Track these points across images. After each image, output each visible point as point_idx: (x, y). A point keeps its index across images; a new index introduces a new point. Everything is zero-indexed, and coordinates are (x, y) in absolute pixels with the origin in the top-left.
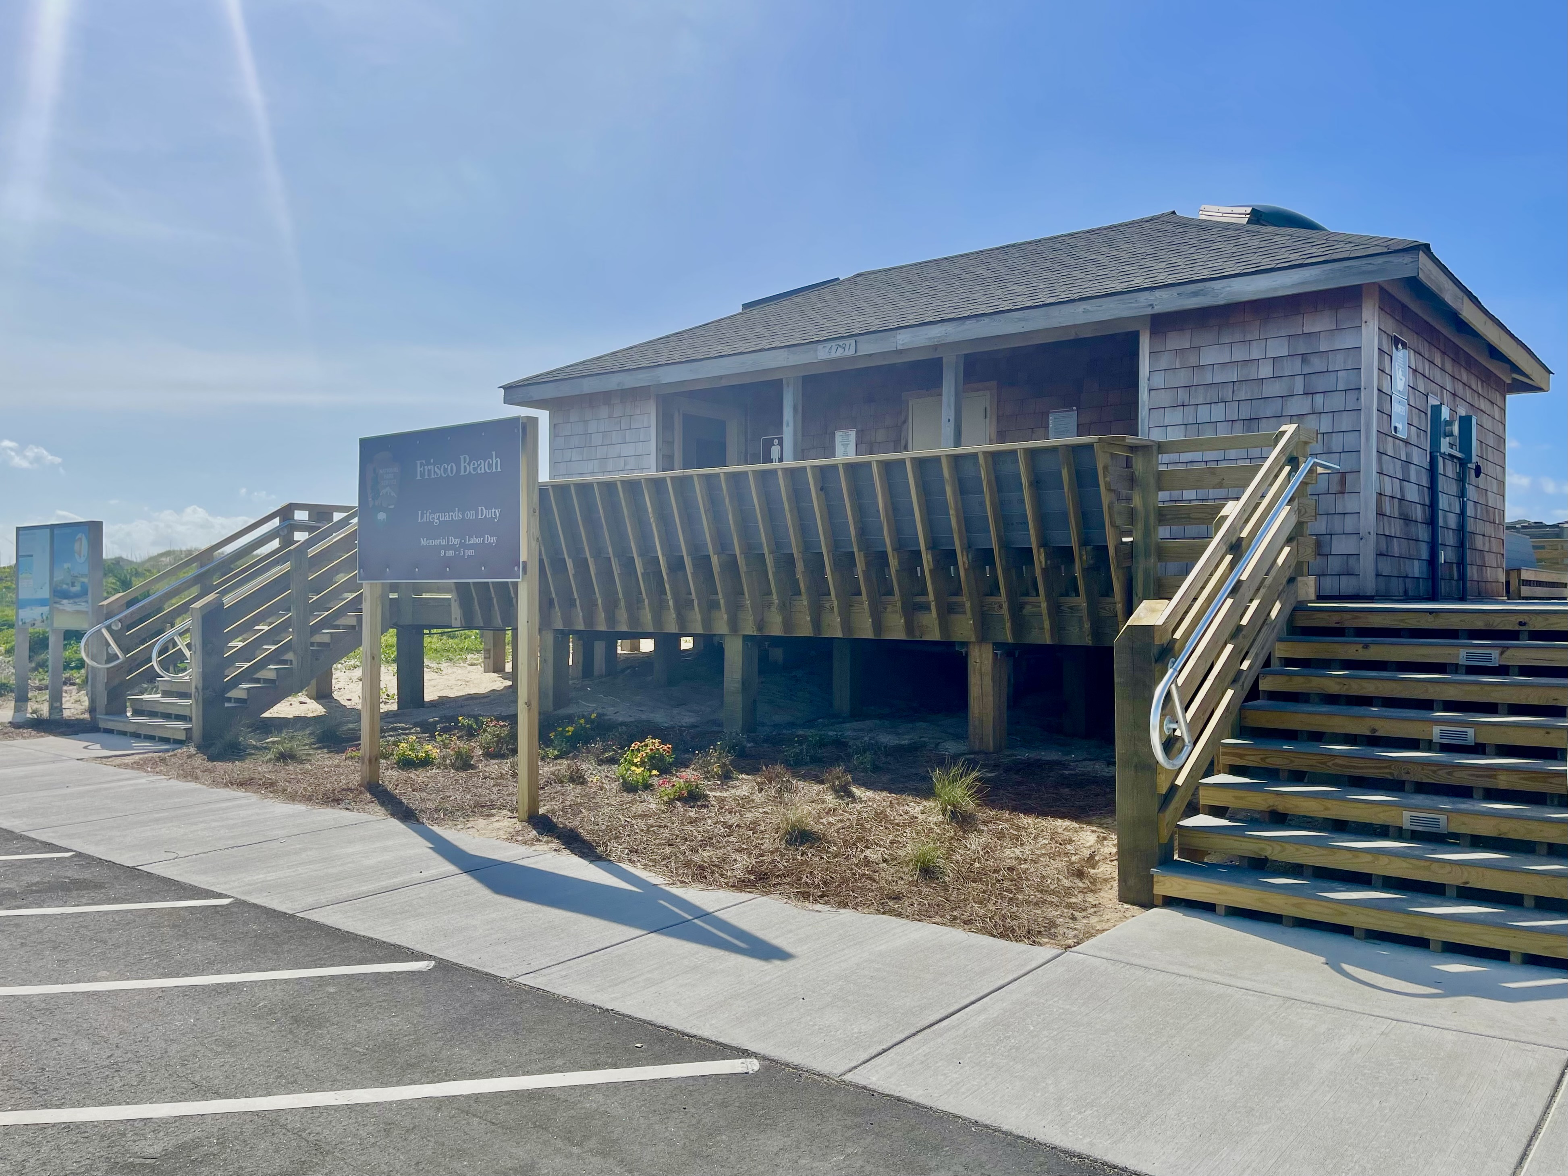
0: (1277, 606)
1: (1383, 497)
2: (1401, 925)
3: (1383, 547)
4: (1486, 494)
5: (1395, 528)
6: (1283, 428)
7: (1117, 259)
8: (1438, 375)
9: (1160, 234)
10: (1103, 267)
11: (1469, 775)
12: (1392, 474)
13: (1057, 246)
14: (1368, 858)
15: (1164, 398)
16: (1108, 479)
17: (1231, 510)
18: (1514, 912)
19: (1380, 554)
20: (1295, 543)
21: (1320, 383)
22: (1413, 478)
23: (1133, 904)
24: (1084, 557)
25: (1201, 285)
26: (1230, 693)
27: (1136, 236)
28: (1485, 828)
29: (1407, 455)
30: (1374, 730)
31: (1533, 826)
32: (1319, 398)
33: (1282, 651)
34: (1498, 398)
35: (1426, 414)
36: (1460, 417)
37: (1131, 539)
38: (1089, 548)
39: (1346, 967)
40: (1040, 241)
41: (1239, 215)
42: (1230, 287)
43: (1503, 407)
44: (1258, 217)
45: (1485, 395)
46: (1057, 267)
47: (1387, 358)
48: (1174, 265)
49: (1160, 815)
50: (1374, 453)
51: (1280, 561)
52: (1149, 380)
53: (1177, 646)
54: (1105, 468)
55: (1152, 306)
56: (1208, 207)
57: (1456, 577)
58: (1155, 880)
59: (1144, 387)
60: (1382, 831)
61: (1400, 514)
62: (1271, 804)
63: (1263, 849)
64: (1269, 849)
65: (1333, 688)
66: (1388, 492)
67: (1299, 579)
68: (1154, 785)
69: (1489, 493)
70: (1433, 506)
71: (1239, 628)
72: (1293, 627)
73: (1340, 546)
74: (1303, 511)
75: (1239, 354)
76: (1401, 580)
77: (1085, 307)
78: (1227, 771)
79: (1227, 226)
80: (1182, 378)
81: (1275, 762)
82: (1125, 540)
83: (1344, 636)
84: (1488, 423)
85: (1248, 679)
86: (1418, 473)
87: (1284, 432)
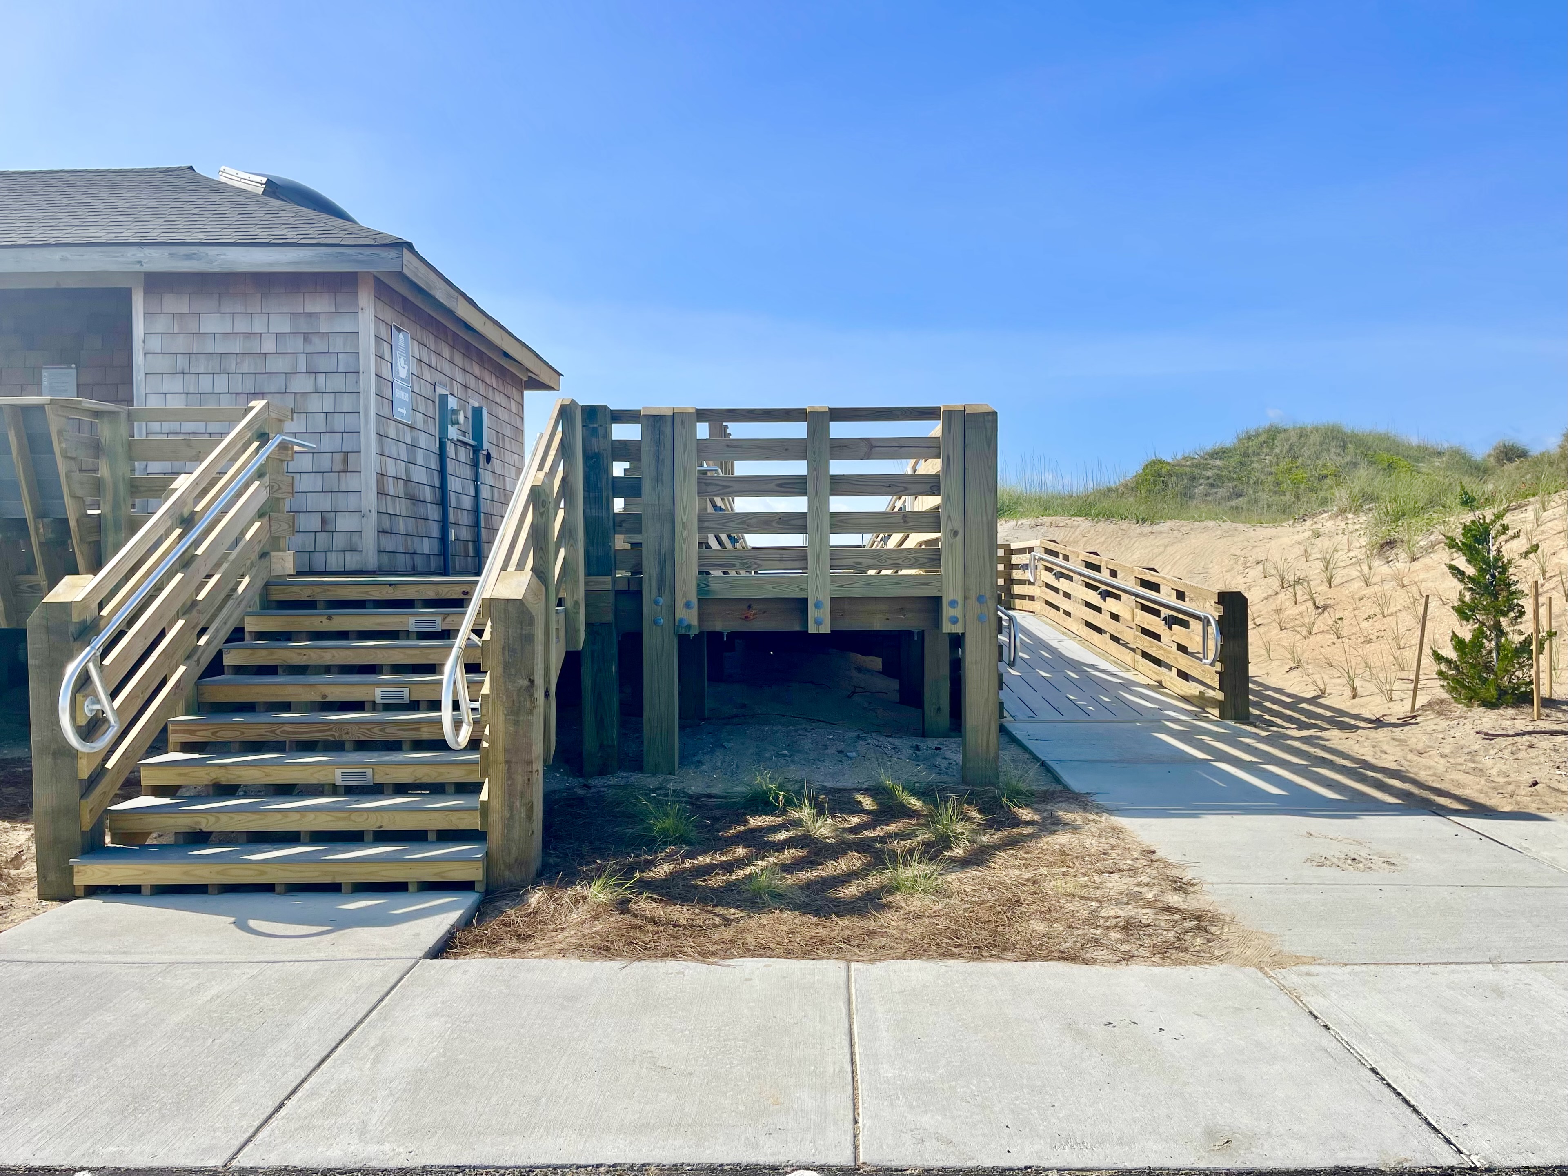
0: (246, 581)
1: (385, 478)
2: (317, 874)
3: (386, 525)
4: (504, 480)
5: (401, 507)
6: (251, 404)
7: (114, 206)
8: (447, 367)
9: (169, 188)
10: (96, 213)
11: (399, 730)
12: (395, 456)
13: (53, 182)
14: (297, 816)
15: (162, 364)
16: (64, 445)
17: (182, 483)
18: (415, 846)
19: (382, 532)
20: (267, 518)
21: (323, 364)
22: (420, 460)
23: (52, 900)
24: (41, 530)
25: (194, 249)
26: (182, 669)
27: (143, 185)
28: (404, 776)
29: (412, 438)
30: (325, 696)
31: (443, 769)
32: (321, 378)
33: (251, 625)
34: (514, 393)
35: (434, 402)
36: (473, 407)
37: (99, 512)
38: (46, 520)
39: (252, 923)
40: (34, 173)
41: (255, 183)
42: (224, 255)
43: (520, 401)
44: (274, 188)
45: (501, 389)
46: (43, 204)
47: (386, 347)
48: (172, 223)
49: (82, 801)
50: (373, 435)
51: (248, 536)
52: (144, 342)
53: (102, 623)
54: (60, 433)
55: (140, 262)
56: (228, 170)
57: (471, 553)
58: (75, 870)
59: (139, 350)
60: (317, 790)
61: (405, 494)
62: (215, 777)
63: (197, 823)
64: (204, 821)
65: (296, 659)
66: (391, 472)
67: (273, 554)
68: (75, 771)
69: (507, 479)
70: (443, 487)
71: (195, 603)
72: (268, 601)
73: (345, 523)
74: (276, 487)
75: (241, 326)
76: (408, 556)
77: (64, 254)
78: (178, 748)
79: (240, 192)
80: (181, 344)
81: (226, 734)
82: (90, 512)
83: (315, 608)
84: (503, 415)
85: (205, 654)
86: (425, 457)
87: (253, 408)
